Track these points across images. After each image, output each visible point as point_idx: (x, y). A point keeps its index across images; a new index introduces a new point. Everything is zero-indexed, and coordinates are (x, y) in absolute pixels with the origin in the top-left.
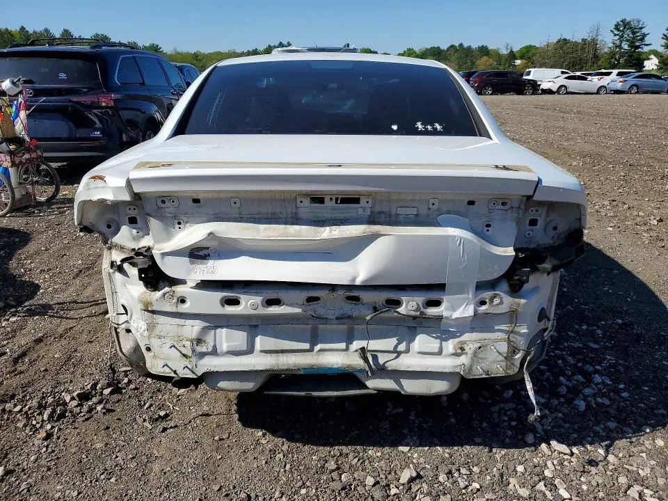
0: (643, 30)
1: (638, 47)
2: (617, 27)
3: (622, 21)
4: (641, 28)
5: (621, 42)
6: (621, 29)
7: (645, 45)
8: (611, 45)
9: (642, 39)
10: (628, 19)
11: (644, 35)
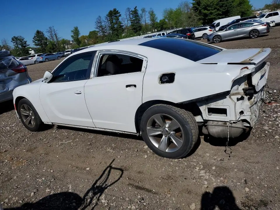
0: (24, 40)
1: (25, 46)
2: (13, 39)
3: (14, 37)
4: (23, 39)
5: (18, 45)
6: (15, 40)
7: (27, 45)
8: (14, 47)
9: (25, 43)
10: (16, 36)
11: (26, 42)
